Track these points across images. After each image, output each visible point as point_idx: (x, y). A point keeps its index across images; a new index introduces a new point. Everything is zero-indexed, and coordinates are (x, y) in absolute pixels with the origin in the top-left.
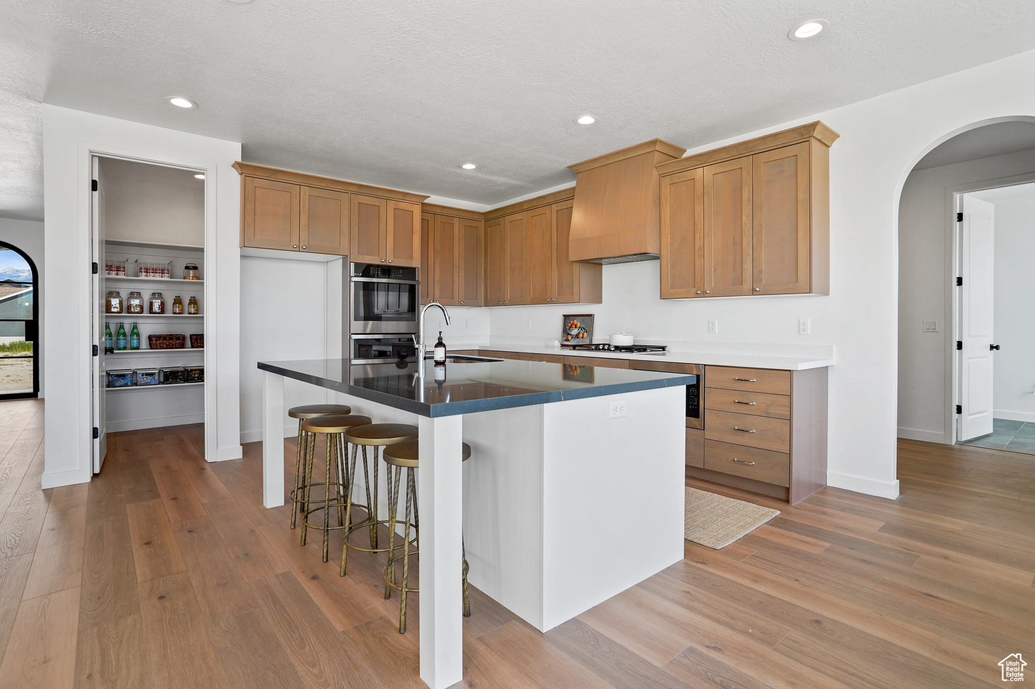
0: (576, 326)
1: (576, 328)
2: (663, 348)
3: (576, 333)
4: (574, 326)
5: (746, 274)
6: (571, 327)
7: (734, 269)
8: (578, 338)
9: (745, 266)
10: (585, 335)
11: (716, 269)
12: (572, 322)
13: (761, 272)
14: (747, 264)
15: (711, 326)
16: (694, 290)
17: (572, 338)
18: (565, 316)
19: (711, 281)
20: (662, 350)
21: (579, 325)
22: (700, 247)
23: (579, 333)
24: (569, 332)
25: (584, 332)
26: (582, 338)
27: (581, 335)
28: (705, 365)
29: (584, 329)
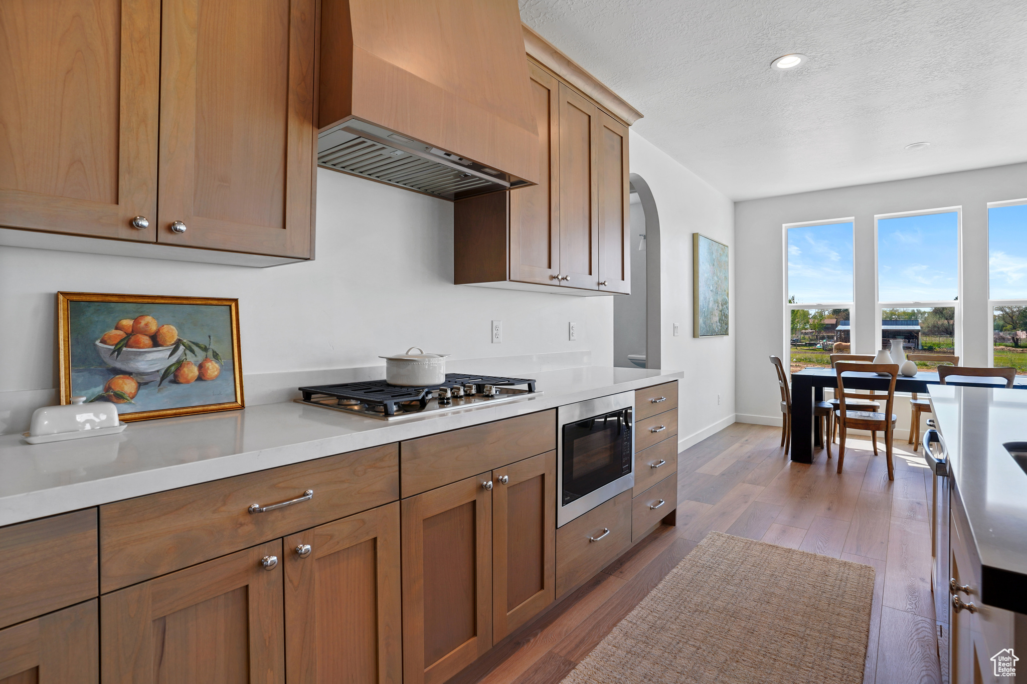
0: (153, 338)
3: (162, 366)
4: (146, 340)
6: (125, 343)
8: (175, 381)
10: (213, 368)
12: (126, 323)
17: (140, 385)
21: (171, 332)
23: (179, 363)
24: (118, 365)
25: (206, 359)
26: (200, 378)
27: (192, 371)
29: (205, 349)
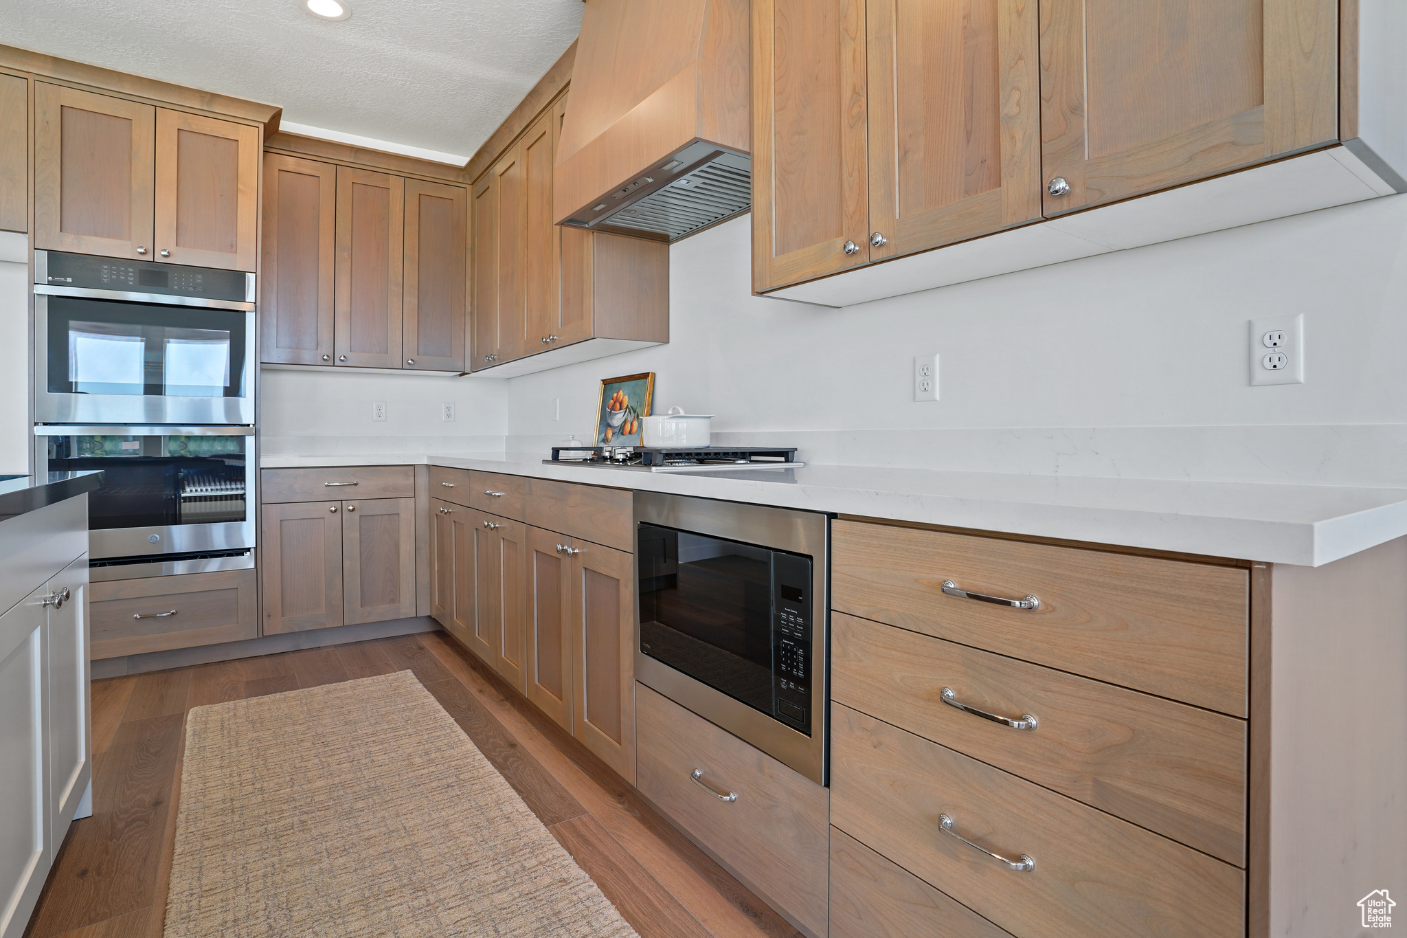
0: (621, 404)
1: (621, 409)
2: (786, 455)
3: (620, 423)
4: (618, 405)
5: (1013, 137)
6: (613, 408)
7: (969, 134)
8: (622, 434)
9: (1009, 108)
10: (635, 425)
11: (906, 153)
12: (615, 395)
13: (1076, 110)
14: (1016, 95)
15: (919, 379)
16: (839, 242)
17: (613, 434)
18: (607, 383)
19: (891, 196)
20: (783, 459)
21: (626, 402)
22: (854, 89)
23: (625, 421)
24: (610, 421)
25: (634, 419)
26: (630, 433)
27: (628, 427)
28: (831, 516)
29: (635, 412)
